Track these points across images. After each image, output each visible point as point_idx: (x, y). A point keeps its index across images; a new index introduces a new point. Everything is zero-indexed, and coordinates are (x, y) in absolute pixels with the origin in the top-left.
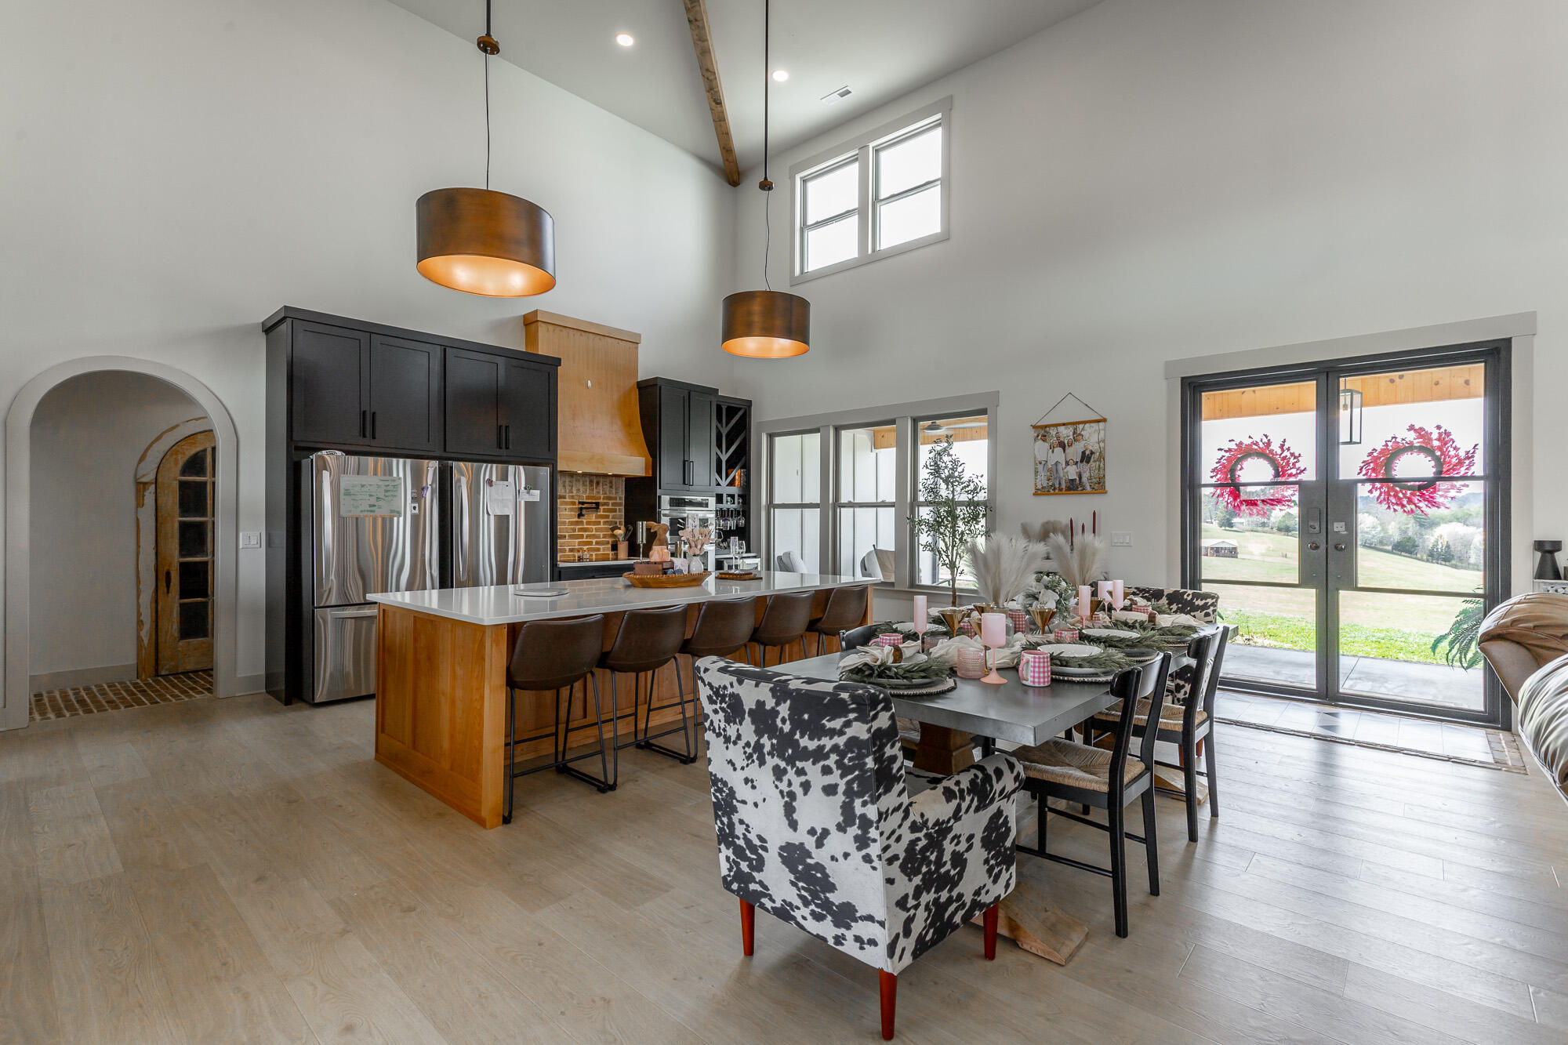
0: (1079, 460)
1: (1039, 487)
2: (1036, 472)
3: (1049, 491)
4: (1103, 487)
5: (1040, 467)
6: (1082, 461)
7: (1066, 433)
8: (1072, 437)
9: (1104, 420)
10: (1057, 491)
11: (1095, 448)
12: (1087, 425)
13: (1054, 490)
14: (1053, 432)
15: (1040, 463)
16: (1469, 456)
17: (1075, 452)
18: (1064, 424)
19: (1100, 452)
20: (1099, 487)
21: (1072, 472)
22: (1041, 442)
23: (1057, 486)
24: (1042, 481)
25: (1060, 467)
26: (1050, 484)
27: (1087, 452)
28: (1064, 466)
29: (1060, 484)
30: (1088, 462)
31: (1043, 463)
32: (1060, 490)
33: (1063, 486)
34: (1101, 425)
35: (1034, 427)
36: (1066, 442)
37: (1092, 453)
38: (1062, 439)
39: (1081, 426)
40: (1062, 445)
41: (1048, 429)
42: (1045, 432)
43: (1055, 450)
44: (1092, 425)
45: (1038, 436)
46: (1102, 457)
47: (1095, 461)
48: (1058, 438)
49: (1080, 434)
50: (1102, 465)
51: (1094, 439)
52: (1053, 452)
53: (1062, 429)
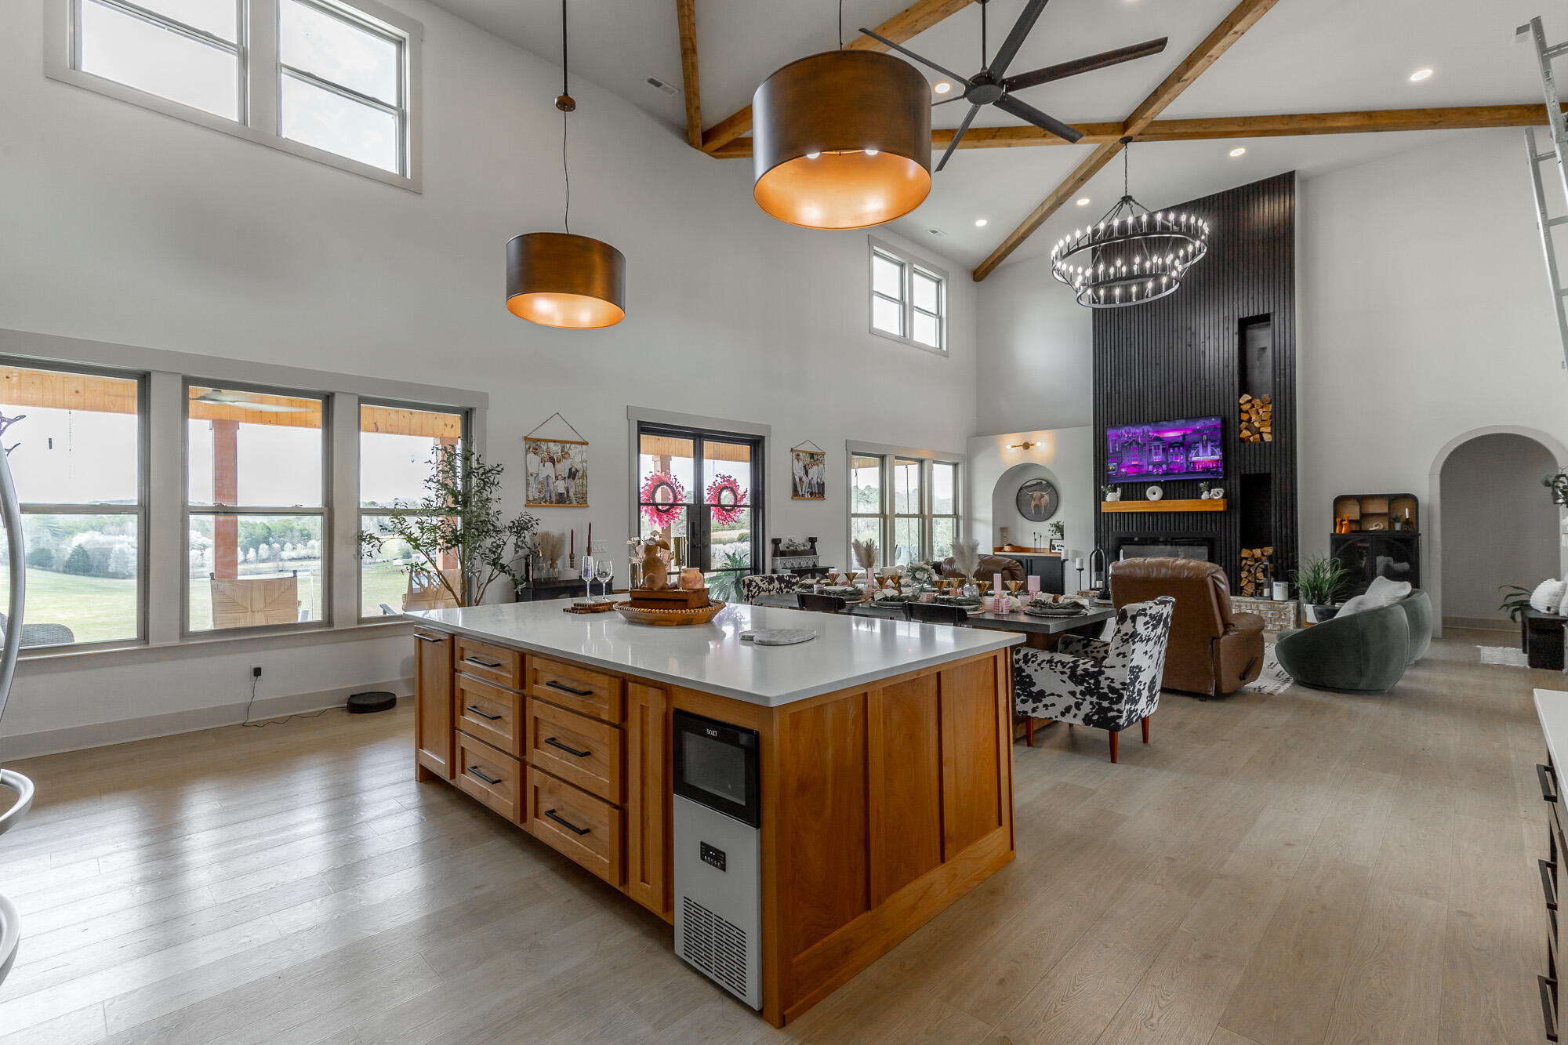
0: (566, 476)
1: (531, 498)
2: (528, 484)
3: (540, 503)
4: (585, 502)
5: (531, 479)
6: (569, 478)
7: (555, 449)
8: (560, 454)
9: (586, 443)
10: (548, 503)
11: (579, 467)
12: (573, 446)
13: (545, 502)
14: (544, 446)
15: (532, 475)
16: (745, 495)
17: (563, 467)
18: (555, 441)
19: (583, 471)
20: (582, 501)
21: (561, 487)
22: (532, 454)
23: (548, 498)
24: (534, 493)
25: (550, 481)
26: (542, 496)
27: (573, 470)
28: (554, 480)
29: (550, 497)
30: (574, 479)
31: (534, 475)
32: (551, 502)
33: (554, 499)
34: (584, 446)
35: (526, 438)
36: (555, 458)
37: (577, 471)
38: (552, 455)
39: (568, 445)
40: (552, 460)
41: (539, 443)
42: (537, 445)
43: (546, 463)
44: (577, 446)
45: (529, 448)
46: (584, 476)
47: (579, 479)
48: (549, 453)
49: (567, 453)
50: (585, 482)
51: (578, 459)
52: (544, 466)
53: (551, 445)
